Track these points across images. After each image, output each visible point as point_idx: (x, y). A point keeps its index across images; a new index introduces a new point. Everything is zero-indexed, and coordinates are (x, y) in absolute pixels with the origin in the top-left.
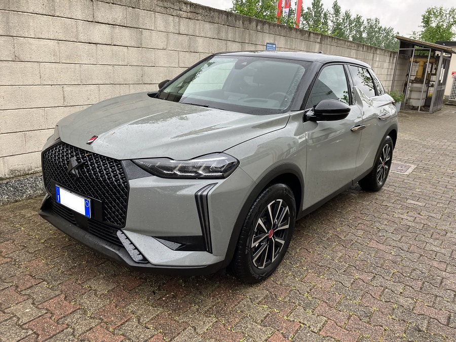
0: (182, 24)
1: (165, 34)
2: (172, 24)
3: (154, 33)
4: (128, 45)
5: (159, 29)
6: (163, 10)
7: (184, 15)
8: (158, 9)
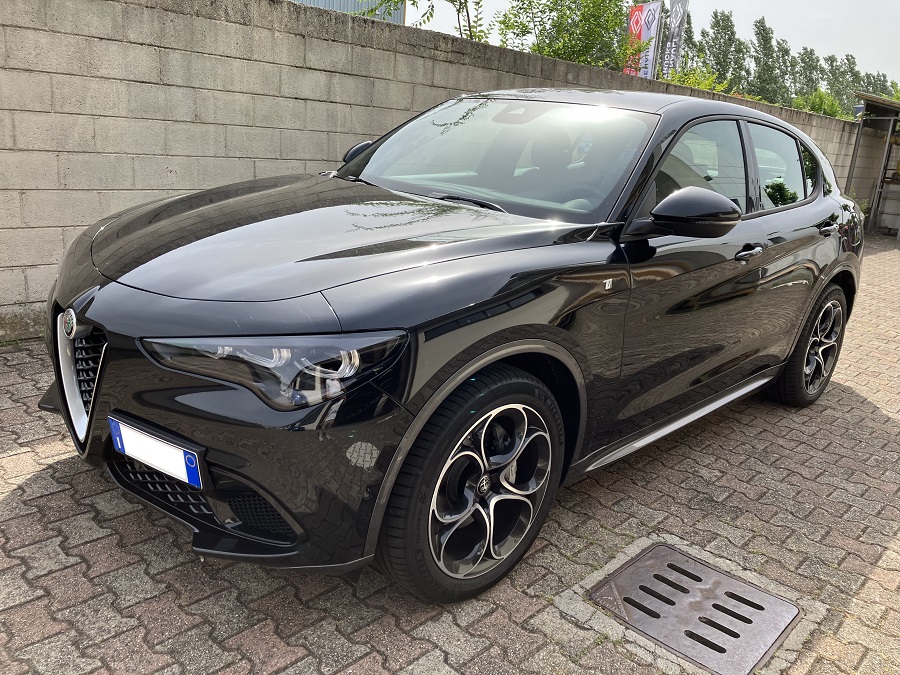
0: (437, 70)
1: (408, 86)
2: (421, 71)
3: (393, 85)
4: (352, 102)
5: (399, 78)
6: (407, 49)
7: (442, 56)
8: (401, 47)
